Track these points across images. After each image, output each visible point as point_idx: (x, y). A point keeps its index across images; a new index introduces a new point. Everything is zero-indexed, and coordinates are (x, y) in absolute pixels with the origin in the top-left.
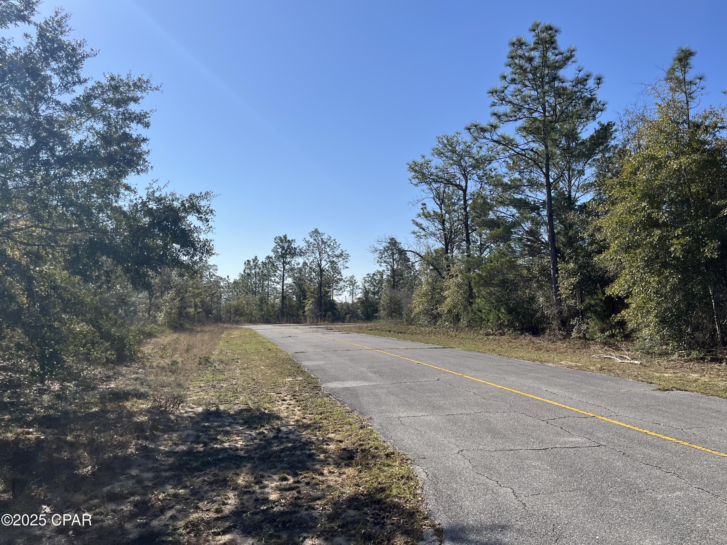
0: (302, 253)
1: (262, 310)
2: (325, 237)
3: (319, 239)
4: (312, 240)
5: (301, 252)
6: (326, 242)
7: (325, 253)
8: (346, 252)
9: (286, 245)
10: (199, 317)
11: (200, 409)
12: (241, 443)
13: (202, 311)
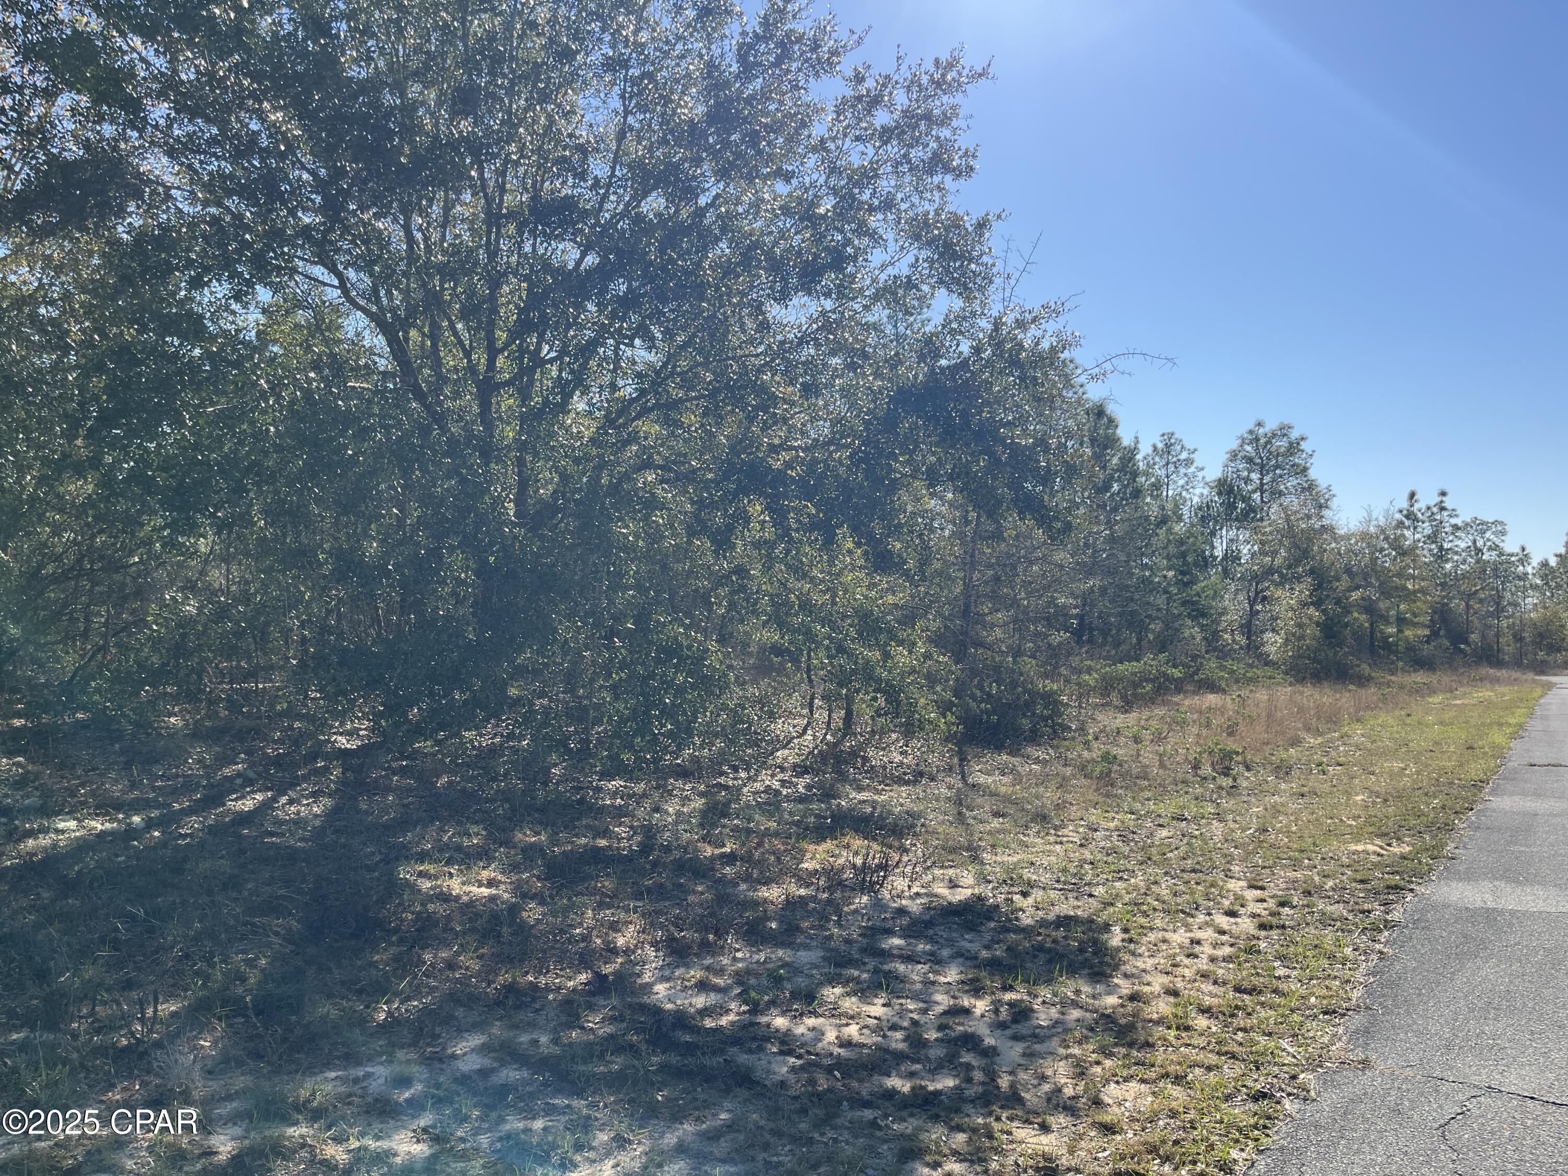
10: (1427, 650)
11: (969, 892)
12: (852, 1030)
13: (1435, 634)
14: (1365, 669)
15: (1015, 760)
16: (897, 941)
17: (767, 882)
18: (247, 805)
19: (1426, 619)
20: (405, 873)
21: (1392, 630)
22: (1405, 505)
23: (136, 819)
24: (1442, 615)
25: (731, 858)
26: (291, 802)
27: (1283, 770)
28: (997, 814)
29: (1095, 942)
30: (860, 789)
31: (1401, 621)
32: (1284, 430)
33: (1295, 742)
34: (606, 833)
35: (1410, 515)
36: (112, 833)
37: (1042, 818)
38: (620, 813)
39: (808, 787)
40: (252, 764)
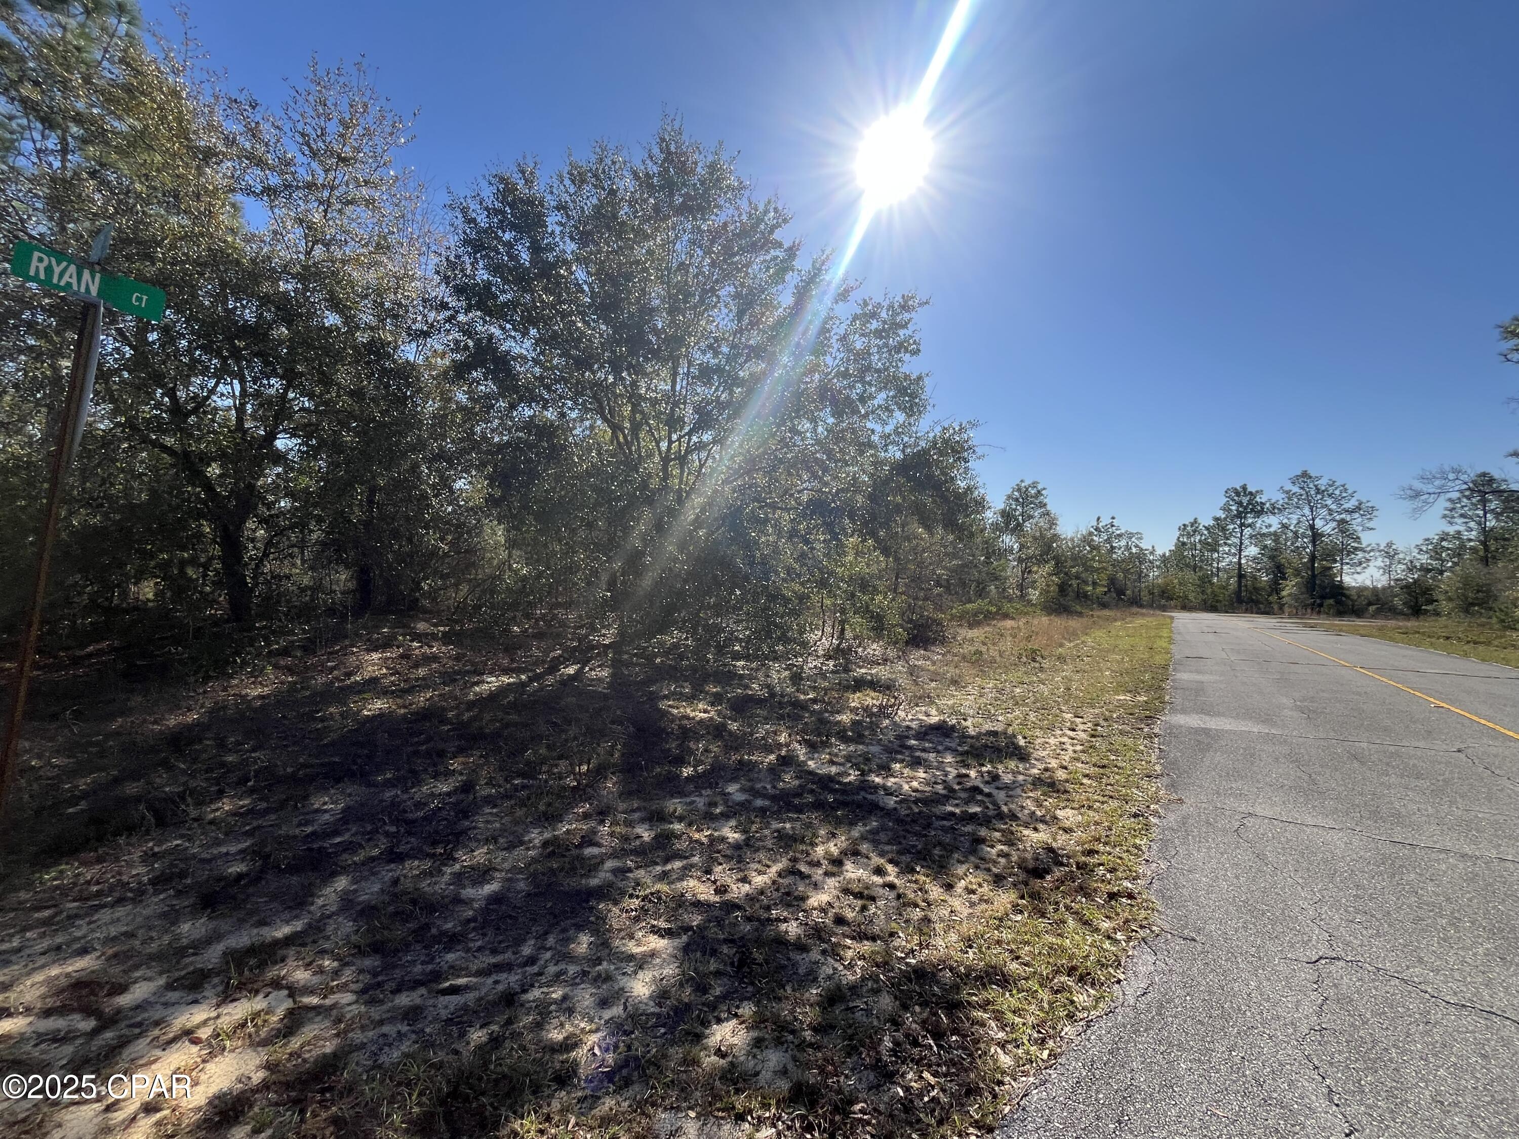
0: (1274, 510)
1: (1203, 592)
2: (1323, 483)
3: (1311, 485)
4: (1295, 489)
5: (1274, 508)
6: (1326, 490)
7: (1322, 507)
8: (1370, 504)
9: (1245, 501)
10: (1106, 599)
11: (937, 719)
12: (915, 784)
13: (1109, 590)
14: (1079, 608)
15: (928, 653)
16: (913, 742)
17: (838, 712)
18: (571, 670)
19: (1104, 583)
20: (663, 705)
21: (1090, 588)
22: (1095, 524)
23: (523, 677)
24: (1112, 581)
25: (814, 701)
26: (591, 669)
27: (1061, 659)
28: (932, 681)
29: (1013, 743)
30: (860, 667)
31: (1094, 584)
32: (1034, 485)
33: (1061, 645)
34: (747, 687)
35: (1097, 529)
36: (514, 683)
37: (955, 682)
38: (751, 678)
39: (834, 666)
40: (563, 651)
